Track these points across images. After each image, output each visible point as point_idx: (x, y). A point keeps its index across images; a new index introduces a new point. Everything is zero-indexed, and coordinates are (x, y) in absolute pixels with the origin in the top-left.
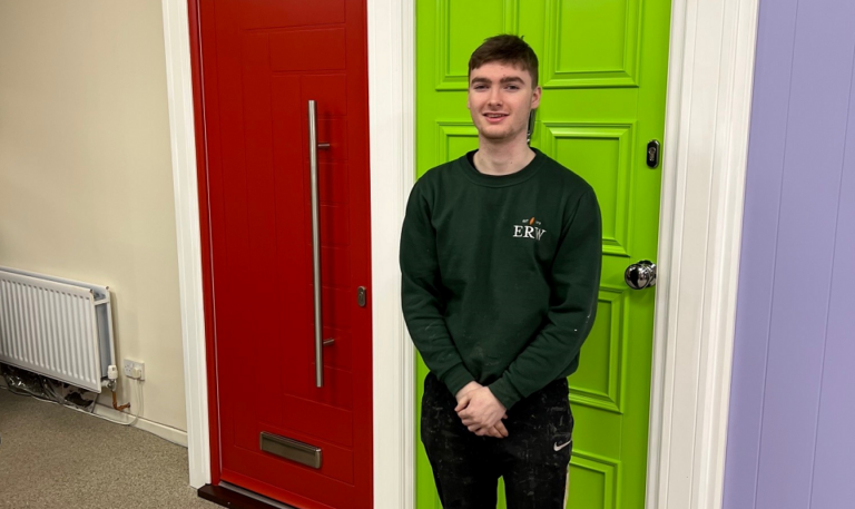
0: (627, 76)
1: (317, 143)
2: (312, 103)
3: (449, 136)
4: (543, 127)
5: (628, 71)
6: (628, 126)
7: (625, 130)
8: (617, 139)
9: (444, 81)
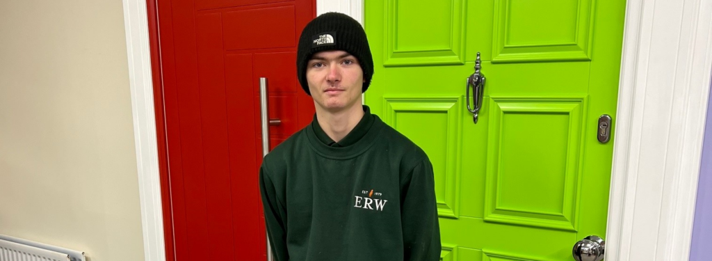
0: (579, 49)
1: (269, 119)
2: (263, 81)
3: (397, 111)
4: (491, 101)
5: (581, 44)
6: (579, 101)
7: (576, 105)
8: (567, 113)
9: (392, 57)
